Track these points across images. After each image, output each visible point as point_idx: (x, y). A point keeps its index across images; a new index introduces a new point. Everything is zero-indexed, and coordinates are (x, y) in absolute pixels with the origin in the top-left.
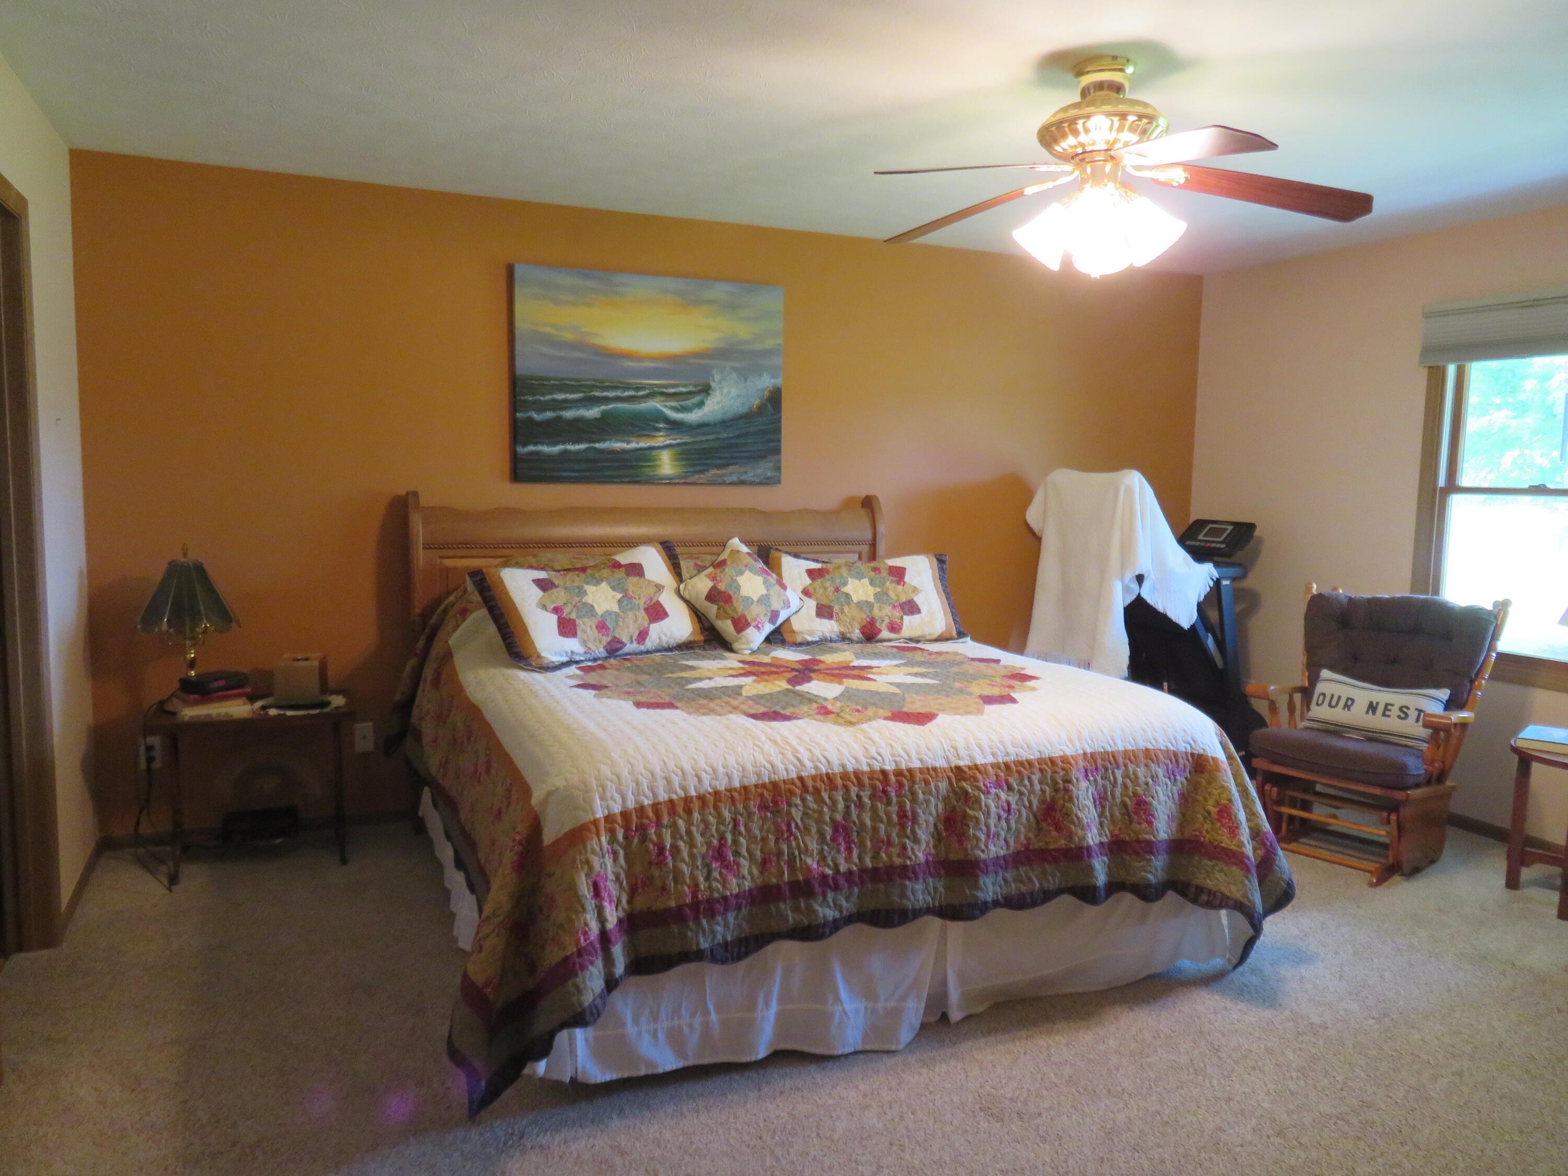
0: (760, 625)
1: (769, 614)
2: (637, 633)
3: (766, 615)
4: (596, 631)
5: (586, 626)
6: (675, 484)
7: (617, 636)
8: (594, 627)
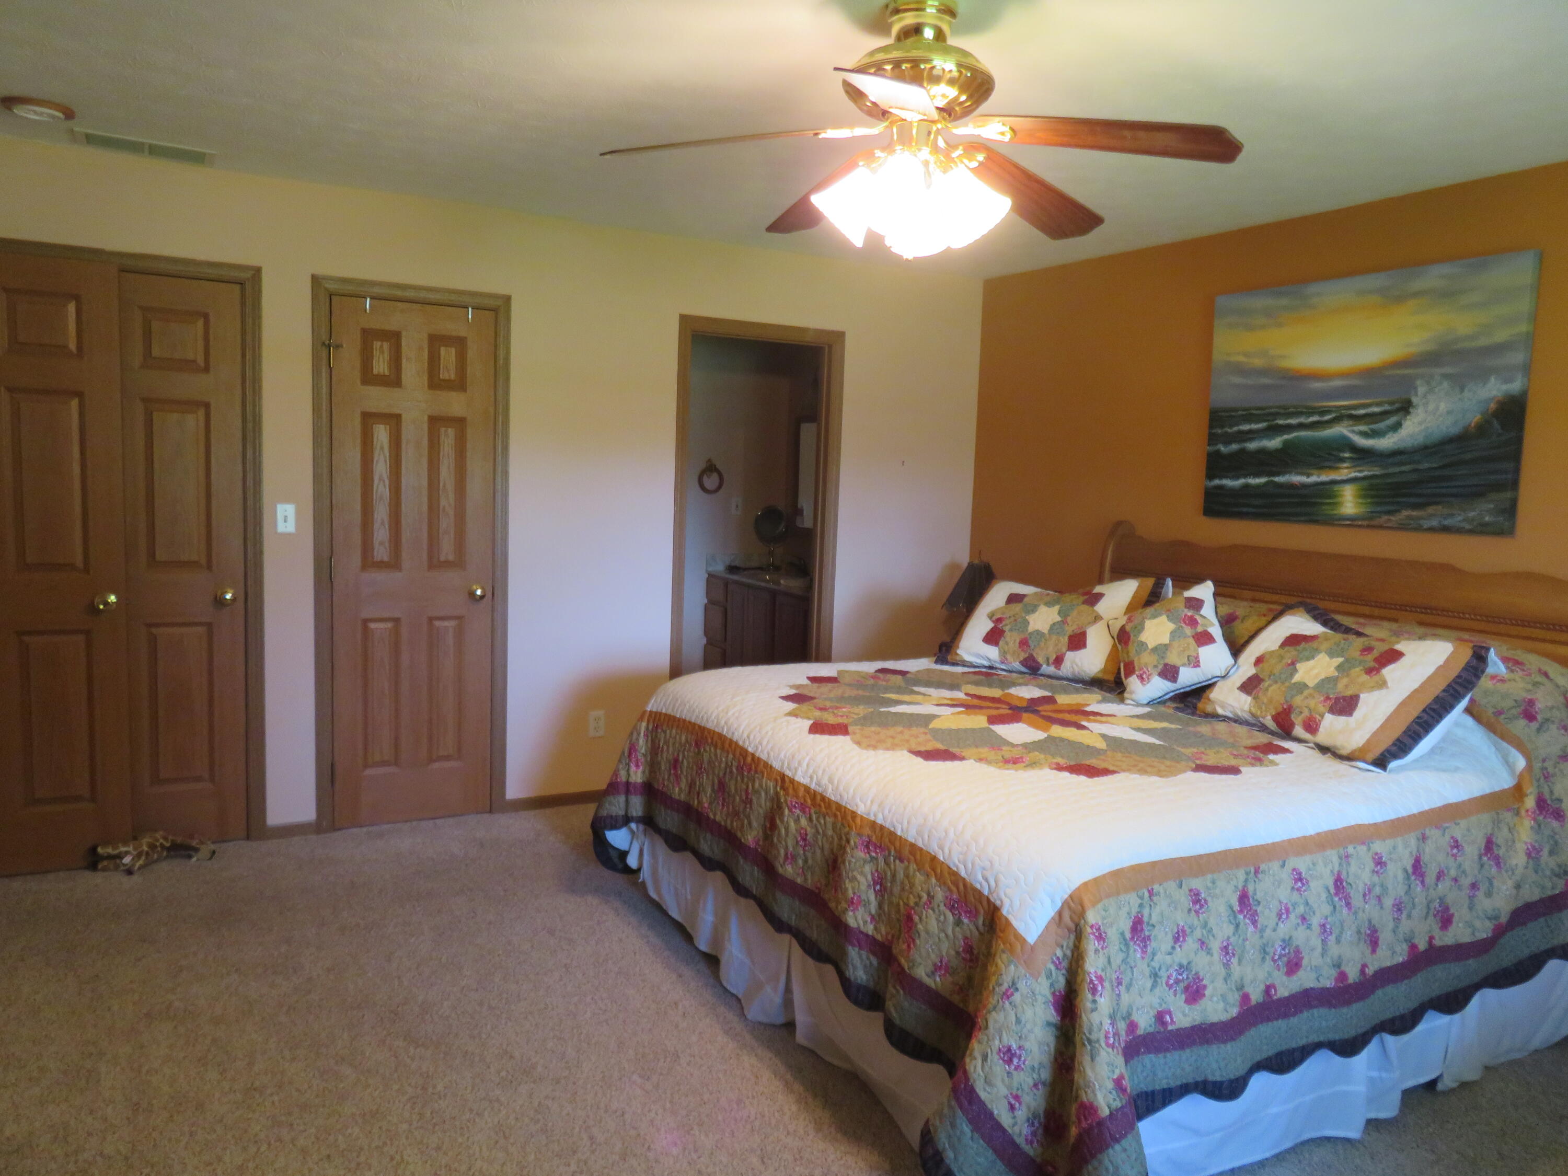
0: (1144, 676)
1: (1161, 667)
2: (1054, 657)
3: (1155, 666)
4: (1017, 644)
5: (1011, 639)
6: (1360, 526)
7: (1035, 655)
8: (1018, 641)
